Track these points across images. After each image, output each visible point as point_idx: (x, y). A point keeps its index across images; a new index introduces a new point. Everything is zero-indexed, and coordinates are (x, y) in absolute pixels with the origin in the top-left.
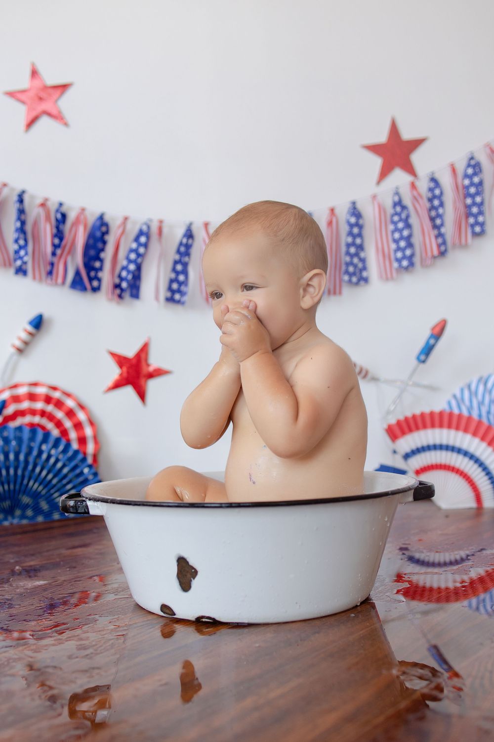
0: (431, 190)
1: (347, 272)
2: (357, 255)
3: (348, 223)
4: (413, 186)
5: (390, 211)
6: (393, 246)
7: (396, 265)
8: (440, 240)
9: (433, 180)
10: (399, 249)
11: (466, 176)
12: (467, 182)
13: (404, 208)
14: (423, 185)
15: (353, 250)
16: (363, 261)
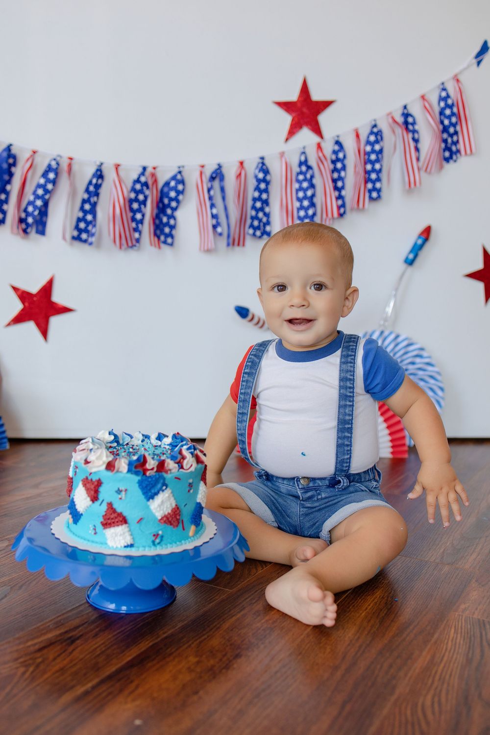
0: (335, 152)
1: (252, 226)
2: (262, 209)
3: (256, 177)
4: (319, 146)
5: (296, 169)
6: (297, 204)
8: (340, 202)
9: (338, 143)
10: (302, 207)
11: (368, 142)
13: (309, 167)
14: (329, 147)
15: (258, 204)
16: (267, 215)
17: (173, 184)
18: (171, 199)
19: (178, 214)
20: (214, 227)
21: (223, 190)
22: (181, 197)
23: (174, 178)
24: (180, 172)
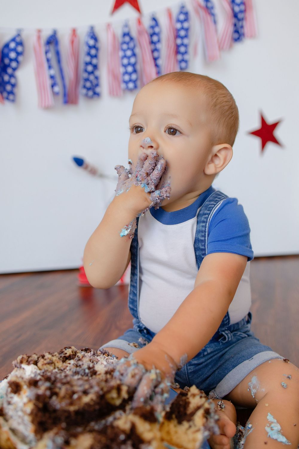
0: (152, 27)
1: (84, 87)
2: (92, 73)
3: (87, 44)
4: (139, 22)
5: (120, 39)
6: (122, 70)
7: (123, 86)
9: (154, 19)
10: (126, 73)
11: (178, 21)
12: (179, 26)
13: (131, 39)
14: (147, 23)
15: (90, 68)
16: (97, 78)
17: (12, 45)
18: (11, 60)
19: (19, 74)
20: (53, 86)
21: (58, 53)
22: (20, 58)
23: (13, 40)
24: (19, 35)
